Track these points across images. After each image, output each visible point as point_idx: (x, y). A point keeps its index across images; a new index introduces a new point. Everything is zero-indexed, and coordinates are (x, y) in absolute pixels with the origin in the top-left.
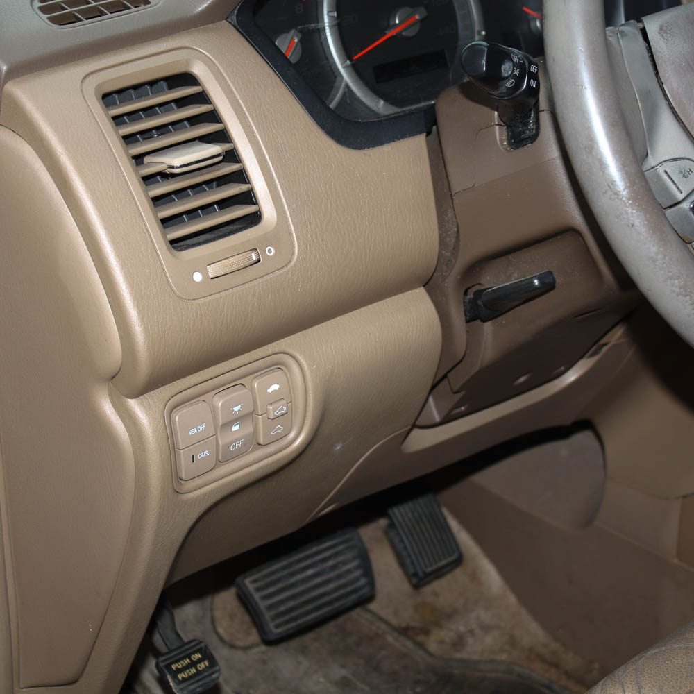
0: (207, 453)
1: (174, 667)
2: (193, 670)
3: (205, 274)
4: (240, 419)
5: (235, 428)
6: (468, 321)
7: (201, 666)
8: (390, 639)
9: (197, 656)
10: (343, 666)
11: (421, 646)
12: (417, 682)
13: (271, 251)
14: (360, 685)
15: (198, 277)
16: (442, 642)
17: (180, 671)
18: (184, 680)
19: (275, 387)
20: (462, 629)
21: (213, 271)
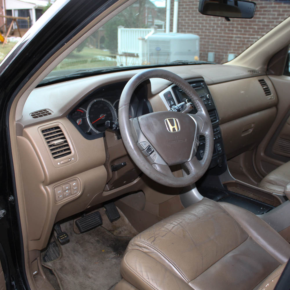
0: (61, 196)
1: (60, 237)
2: (64, 238)
3: (60, 163)
4: (68, 190)
5: (67, 191)
6: (112, 171)
7: (65, 237)
8: (107, 232)
9: (65, 235)
10: (98, 238)
11: (112, 234)
12: (112, 240)
13: (73, 159)
14: (101, 241)
15: (59, 164)
16: (117, 233)
17: (61, 238)
18: (62, 239)
19: (75, 184)
20: (121, 230)
21: (61, 162)
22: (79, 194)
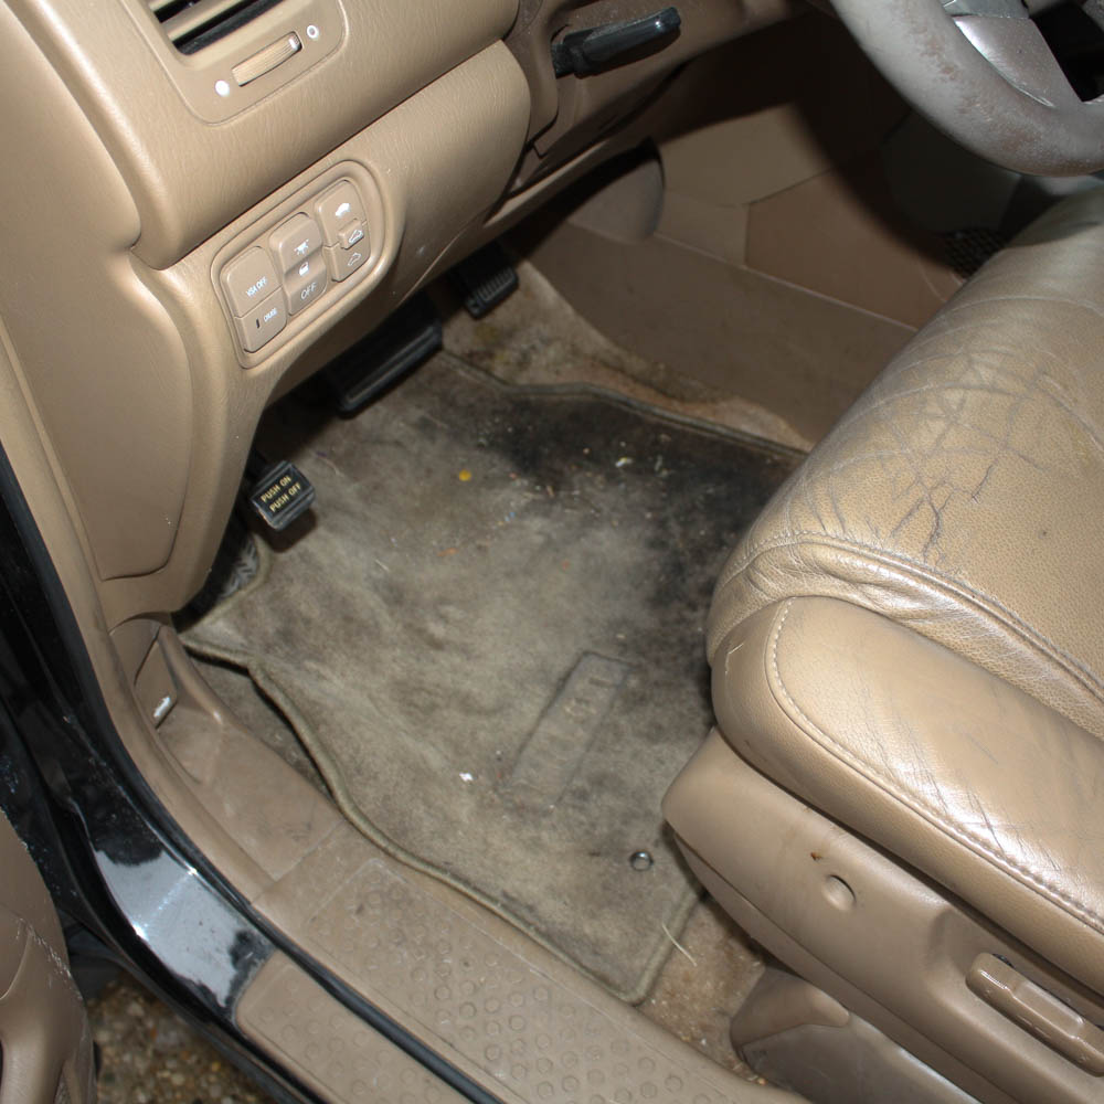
0: (274, 312)
1: (264, 498)
2: (286, 497)
3: (230, 80)
4: (309, 258)
5: (303, 271)
6: (559, 76)
7: (293, 491)
8: (461, 373)
9: (287, 480)
10: (419, 407)
11: (488, 372)
12: (495, 413)
13: (313, 33)
14: (439, 424)
15: (223, 88)
16: (507, 363)
17: (271, 502)
18: (278, 510)
19: (344, 207)
20: (525, 346)
21: (243, 73)
22: (376, 266)
